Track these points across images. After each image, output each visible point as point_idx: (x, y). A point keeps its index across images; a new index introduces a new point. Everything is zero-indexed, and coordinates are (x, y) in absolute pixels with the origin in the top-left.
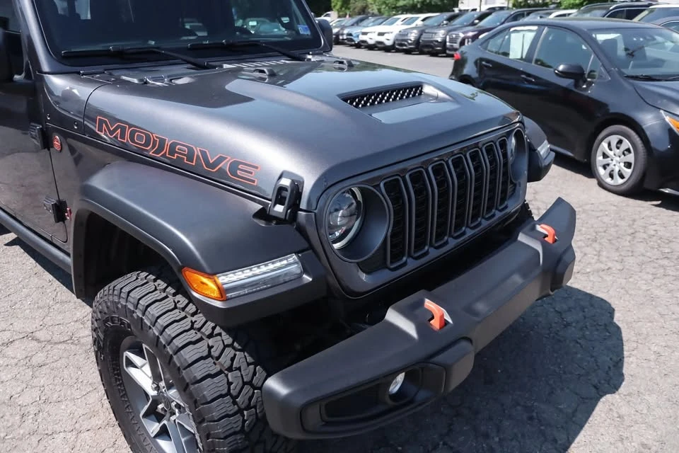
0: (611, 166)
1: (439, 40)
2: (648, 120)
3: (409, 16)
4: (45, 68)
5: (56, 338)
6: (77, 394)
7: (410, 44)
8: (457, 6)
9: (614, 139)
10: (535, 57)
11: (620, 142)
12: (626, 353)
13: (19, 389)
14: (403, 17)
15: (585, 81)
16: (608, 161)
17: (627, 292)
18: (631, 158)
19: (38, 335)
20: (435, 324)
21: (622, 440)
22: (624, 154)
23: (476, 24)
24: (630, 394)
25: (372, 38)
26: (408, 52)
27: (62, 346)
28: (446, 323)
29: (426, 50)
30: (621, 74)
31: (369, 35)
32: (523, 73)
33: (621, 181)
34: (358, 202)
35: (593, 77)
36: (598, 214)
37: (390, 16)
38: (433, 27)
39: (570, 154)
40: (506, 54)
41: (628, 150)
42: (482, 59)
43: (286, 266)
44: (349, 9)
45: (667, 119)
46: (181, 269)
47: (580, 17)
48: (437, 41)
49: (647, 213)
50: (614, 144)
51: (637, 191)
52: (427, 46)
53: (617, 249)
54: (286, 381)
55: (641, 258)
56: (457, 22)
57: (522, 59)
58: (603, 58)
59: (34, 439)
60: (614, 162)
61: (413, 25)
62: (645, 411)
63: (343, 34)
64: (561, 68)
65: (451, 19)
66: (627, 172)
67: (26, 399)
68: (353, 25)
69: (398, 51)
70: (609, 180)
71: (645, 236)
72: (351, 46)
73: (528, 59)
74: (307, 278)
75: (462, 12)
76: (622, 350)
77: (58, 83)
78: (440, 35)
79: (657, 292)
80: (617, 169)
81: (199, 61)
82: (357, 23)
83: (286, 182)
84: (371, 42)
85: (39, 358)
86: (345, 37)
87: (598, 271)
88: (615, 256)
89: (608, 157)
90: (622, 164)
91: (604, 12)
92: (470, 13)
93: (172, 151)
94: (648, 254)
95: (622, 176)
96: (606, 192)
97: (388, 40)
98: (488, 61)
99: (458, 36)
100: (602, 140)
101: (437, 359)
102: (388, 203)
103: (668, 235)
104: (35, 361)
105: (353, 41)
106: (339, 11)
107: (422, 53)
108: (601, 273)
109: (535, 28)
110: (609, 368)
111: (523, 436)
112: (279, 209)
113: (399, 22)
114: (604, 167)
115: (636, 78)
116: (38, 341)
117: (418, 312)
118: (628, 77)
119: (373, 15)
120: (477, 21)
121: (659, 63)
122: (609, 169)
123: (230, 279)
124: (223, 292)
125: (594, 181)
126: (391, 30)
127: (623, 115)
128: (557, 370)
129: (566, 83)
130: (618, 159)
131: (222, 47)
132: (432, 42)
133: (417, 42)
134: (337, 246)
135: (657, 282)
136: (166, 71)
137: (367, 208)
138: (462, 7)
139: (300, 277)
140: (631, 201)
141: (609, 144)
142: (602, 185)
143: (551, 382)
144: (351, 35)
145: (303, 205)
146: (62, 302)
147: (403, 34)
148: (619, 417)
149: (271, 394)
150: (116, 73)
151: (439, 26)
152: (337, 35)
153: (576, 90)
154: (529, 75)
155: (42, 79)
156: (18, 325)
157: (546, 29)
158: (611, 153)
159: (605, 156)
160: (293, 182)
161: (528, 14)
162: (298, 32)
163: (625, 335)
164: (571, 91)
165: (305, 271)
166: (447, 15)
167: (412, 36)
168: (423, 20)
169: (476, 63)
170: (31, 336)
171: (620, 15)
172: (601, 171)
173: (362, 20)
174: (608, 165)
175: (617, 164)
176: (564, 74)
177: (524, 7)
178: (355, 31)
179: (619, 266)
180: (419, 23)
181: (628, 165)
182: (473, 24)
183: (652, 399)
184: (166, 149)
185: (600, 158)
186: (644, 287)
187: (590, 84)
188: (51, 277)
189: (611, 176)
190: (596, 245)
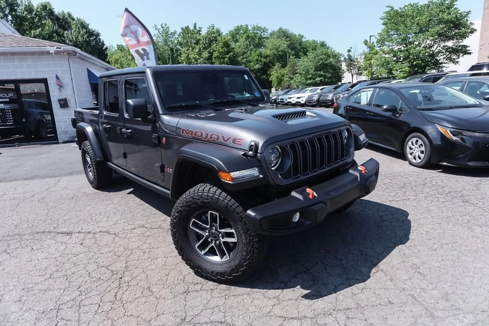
0: (414, 153)
1: (330, 99)
2: (430, 130)
3: (314, 88)
4: (161, 112)
5: (153, 227)
6: (164, 245)
7: (314, 102)
8: (341, 81)
9: (414, 140)
10: (373, 103)
11: (417, 141)
12: (411, 231)
13: (141, 244)
14: (310, 88)
15: (398, 113)
16: (412, 151)
17: (416, 208)
18: (423, 148)
19: (145, 226)
20: (311, 196)
21: (403, 262)
22: (419, 147)
23: (350, 90)
24: (410, 246)
25: (294, 100)
26: (314, 106)
27: (156, 230)
28: (315, 196)
29: (323, 104)
30: (415, 108)
31: (292, 99)
32: (368, 111)
33: (419, 161)
34: (280, 153)
35: (402, 111)
36: (407, 176)
37: (303, 89)
38: (326, 93)
39: (393, 149)
40: (360, 103)
41: (421, 145)
42: (347, 106)
43: (253, 172)
44: (281, 86)
45: (439, 128)
46: (218, 171)
47: (407, 82)
48: (329, 100)
49: (434, 175)
50: (414, 143)
51: (428, 165)
52: (324, 103)
53: (414, 191)
54: (253, 211)
55: (427, 194)
56: (339, 89)
57: (367, 104)
58: (406, 101)
59: (150, 260)
60: (415, 151)
61: (316, 92)
62: (417, 252)
63: (278, 99)
64: (385, 107)
65: (335, 88)
66: (422, 156)
67: (144, 247)
68: (283, 94)
69: (308, 106)
70: (414, 161)
71: (430, 185)
72: (283, 105)
73: (369, 104)
74: (261, 176)
75: (342, 84)
76: (410, 230)
77: (166, 118)
78: (330, 97)
79: (432, 208)
80: (417, 155)
81: (217, 108)
82: (286, 93)
83: (253, 143)
84: (293, 102)
85: (148, 233)
86: (279, 101)
87: (403, 200)
88: (413, 193)
89: (412, 149)
90: (419, 152)
91: (420, 79)
92: (347, 84)
93: (211, 138)
94: (431, 193)
95: (420, 158)
96: (413, 167)
97: (302, 101)
98: (350, 107)
99: (339, 97)
100: (408, 141)
101: (312, 208)
102: (290, 152)
103: (443, 184)
104: (146, 235)
105: (284, 102)
106: (276, 88)
107: (321, 106)
108: (404, 201)
109: (372, 89)
110: (402, 237)
111: (357, 260)
112: (251, 153)
113: (308, 91)
114: (411, 154)
115: (423, 110)
116: (146, 228)
117: (304, 193)
118: (419, 109)
119: (294, 89)
120: (350, 89)
121: (439, 102)
122: (413, 155)
123: (235, 174)
124: (233, 179)
125: (407, 162)
126: (304, 96)
127: (417, 128)
128: (377, 237)
129: (388, 114)
130: (417, 149)
131: (225, 103)
132: (326, 100)
133: (318, 101)
134: (273, 169)
135: (433, 204)
136: (204, 112)
137: (283, 154)
138: (343, 82)
139: (259, 176)
140: (426, 170)
141: (412, 143)
142: (411, 164)
143: (373, 242)
144: (283, 99)
145: (259, 151)
146: (154, 214)
147: (310, 97)
148: (404, 254)
149: (249, 215)
150: (186, 114)
151: (330, 92)
152: (275, 100)
153: (393, 117)
154: (370, 112)
155: (159, 117)
156: (137, 223)
157: (378, 89)
158: (413, 147)
159: (411, 149)
160: (255, 144)
161: (378, 83)
162: (255, 96)
163: (412, 225)
164: (391, 118)
165: (260, 174)
166: (335, 86)
167: (315, 98)
168: (321, 90)
169: (344, 108)
170: (143, 226)
171: (429, 80)
172: (410, 156)
173: (288, 92)
174: (413, 153)
175: (417, 153)
176: (386, 110)
177: (376, 79)
178: (285, 97)
179: (414, 198)
180: (319, 91)
181: (422, 152)
182: (348, 90)
183: (421, 248)
184: (209, 137)
185: (408, 150)
186: (426, 206)
187: (400, 114)
188: (148, 205)
189: (415, 158)
190: (404, 190)
